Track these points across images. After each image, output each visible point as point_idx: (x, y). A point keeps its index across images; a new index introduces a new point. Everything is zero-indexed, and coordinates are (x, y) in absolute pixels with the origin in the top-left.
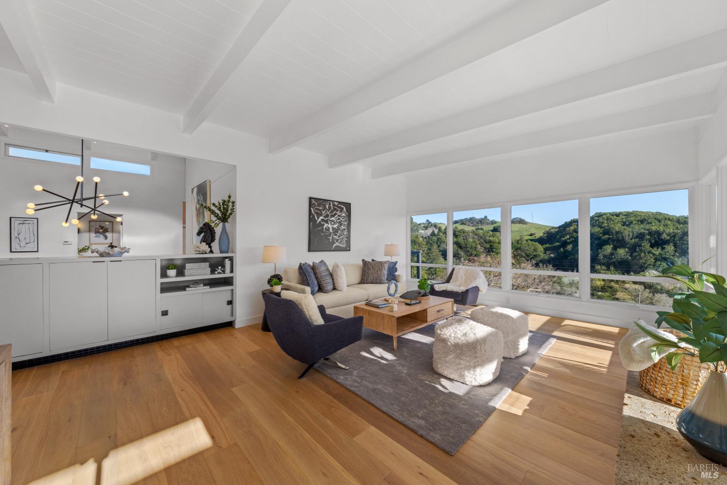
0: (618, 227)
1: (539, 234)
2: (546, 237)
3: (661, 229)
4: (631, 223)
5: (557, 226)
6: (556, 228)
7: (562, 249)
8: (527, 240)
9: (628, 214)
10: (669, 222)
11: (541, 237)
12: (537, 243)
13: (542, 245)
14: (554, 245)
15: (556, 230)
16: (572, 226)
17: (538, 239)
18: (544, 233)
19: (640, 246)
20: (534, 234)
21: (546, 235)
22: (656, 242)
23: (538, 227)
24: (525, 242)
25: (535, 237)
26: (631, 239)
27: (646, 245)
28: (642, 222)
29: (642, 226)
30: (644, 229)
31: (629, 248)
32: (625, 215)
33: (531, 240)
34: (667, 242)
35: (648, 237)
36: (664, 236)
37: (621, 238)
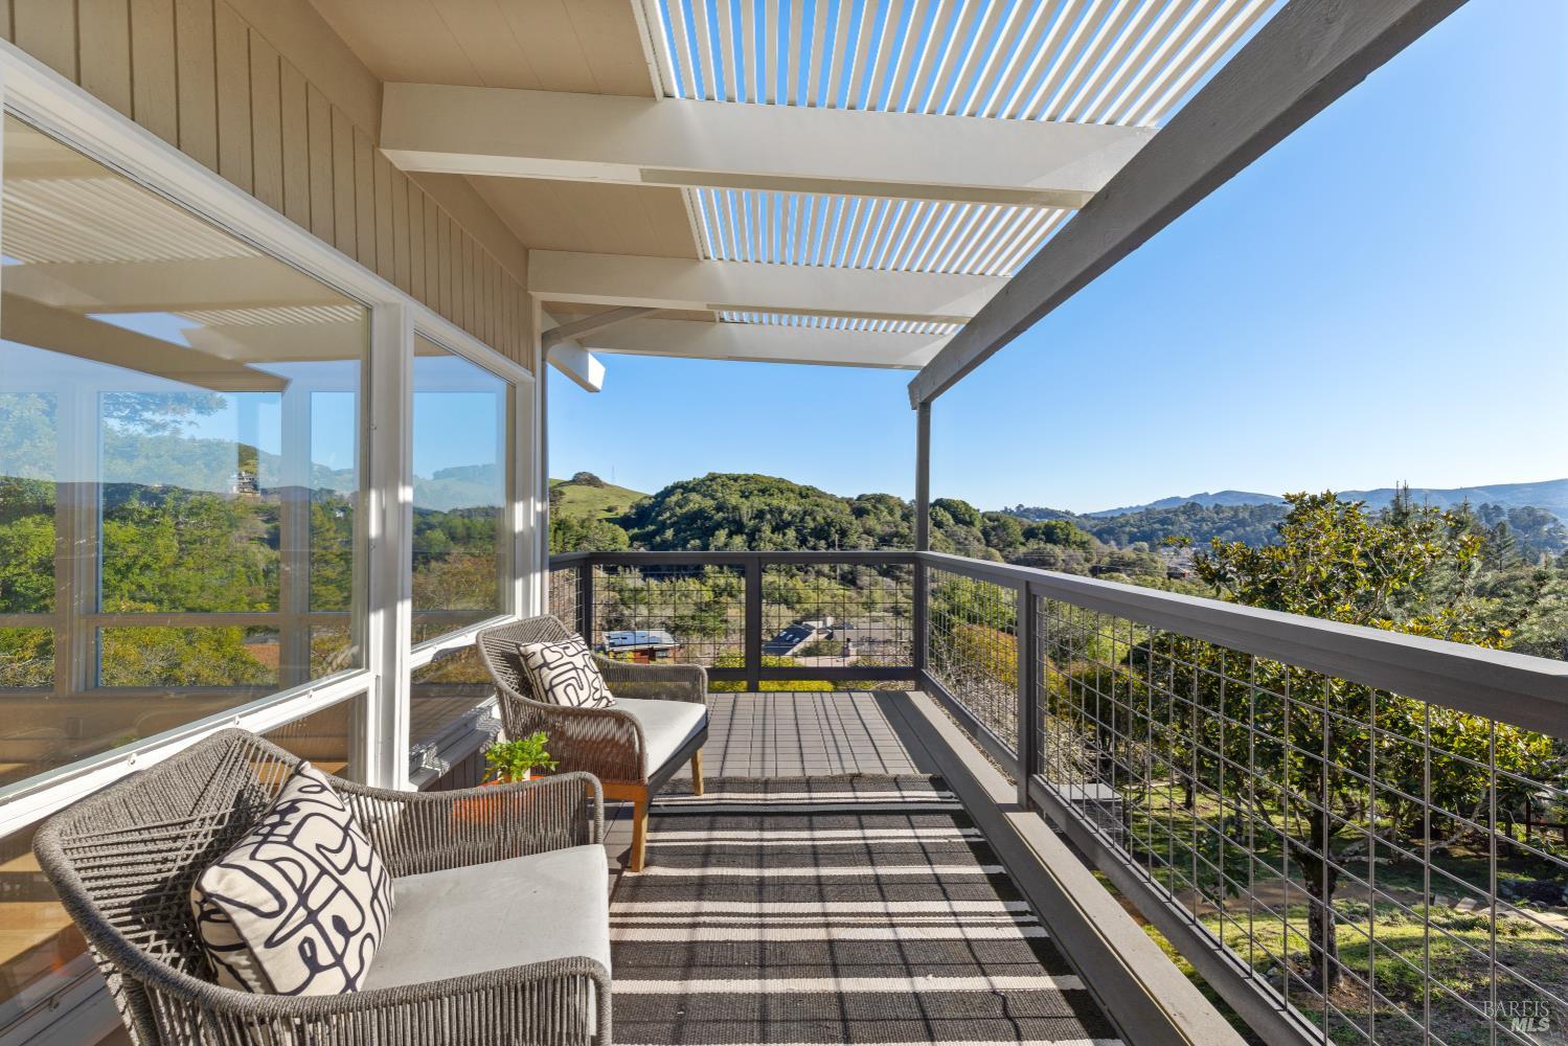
0: (734, 500)
1: (624, 509)
2: (636, 514)
3: (783, 503)
4: (751, 493)
5: (653, 493)
6: (650, 498)
7: (658, 539)
8: (600, 521)
9: (748, 479)
10: (792, 495)
11: (625, 515)
12: (617, 526)
13: (626, 530)
14: (647, 529)
15: (651, 502)
16: (673, 494)
17: (622, 518)
18: (632, 507)
19: (760, 531)
20: (615, 508)
21: (634, 511)
22: (777, 524)
23: (622, 493)
24: (596, 524)
25: (617, 514)
26: (750, 520)
27: (766, 529)
28: (763, 491)
29: (763, 499)
30: (765, 503)
31: (747, 534)
32: (745, 480)
33: (608, 520)
34: (788, 525)
35: (769, 516)
36: (786, 516)
37: (737, 518)
